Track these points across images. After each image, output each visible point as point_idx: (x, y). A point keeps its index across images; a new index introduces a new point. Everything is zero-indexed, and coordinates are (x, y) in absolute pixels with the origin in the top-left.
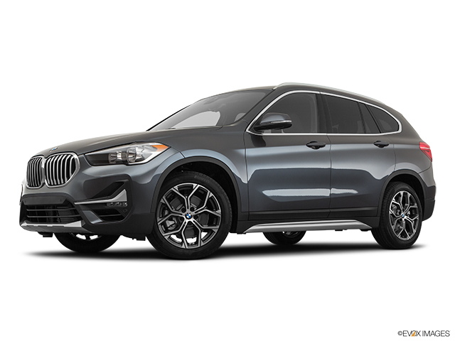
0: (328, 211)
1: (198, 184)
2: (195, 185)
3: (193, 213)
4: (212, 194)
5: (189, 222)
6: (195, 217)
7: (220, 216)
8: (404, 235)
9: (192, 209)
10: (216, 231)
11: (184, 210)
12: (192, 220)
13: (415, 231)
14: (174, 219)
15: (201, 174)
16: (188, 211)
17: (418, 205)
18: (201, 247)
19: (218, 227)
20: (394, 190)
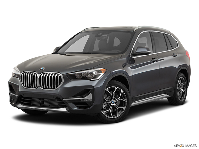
0: (157, 91)
1: (117, 87)
2: (116, 87)
3: (115, 101)
4: (123, 91)
5: (113, 105)
6: (116, 103)
7: (126, 101)
8: (181, 98)
9: (114, 99)
10: (125, 109)
11: (111, 100)
12: (114, 104)
13: (185, 96)
14: (106, 104)
15: (118, 82)
16: (113, 100)
17: (186, 83)
18: (118, 117)
19: (125, 107)
20: (178, 77)
